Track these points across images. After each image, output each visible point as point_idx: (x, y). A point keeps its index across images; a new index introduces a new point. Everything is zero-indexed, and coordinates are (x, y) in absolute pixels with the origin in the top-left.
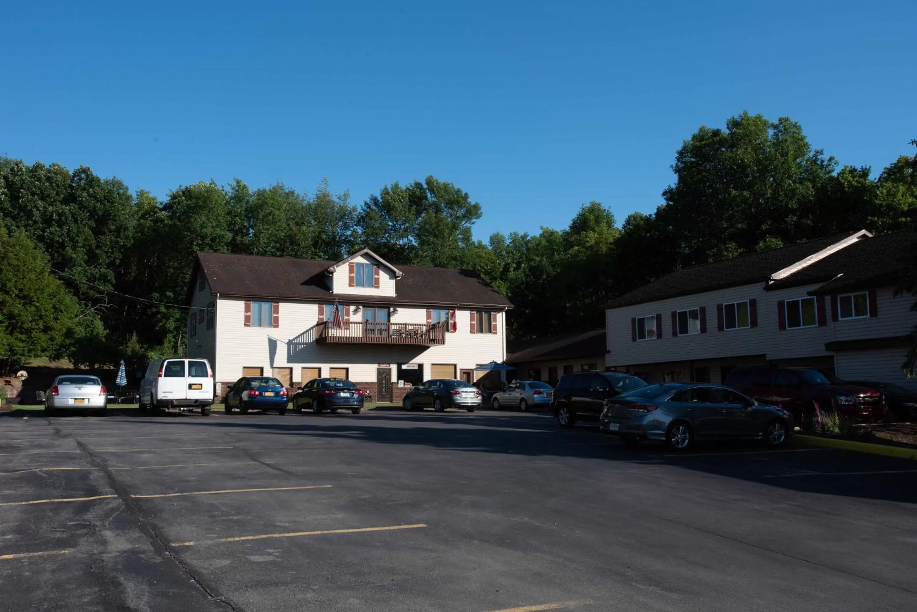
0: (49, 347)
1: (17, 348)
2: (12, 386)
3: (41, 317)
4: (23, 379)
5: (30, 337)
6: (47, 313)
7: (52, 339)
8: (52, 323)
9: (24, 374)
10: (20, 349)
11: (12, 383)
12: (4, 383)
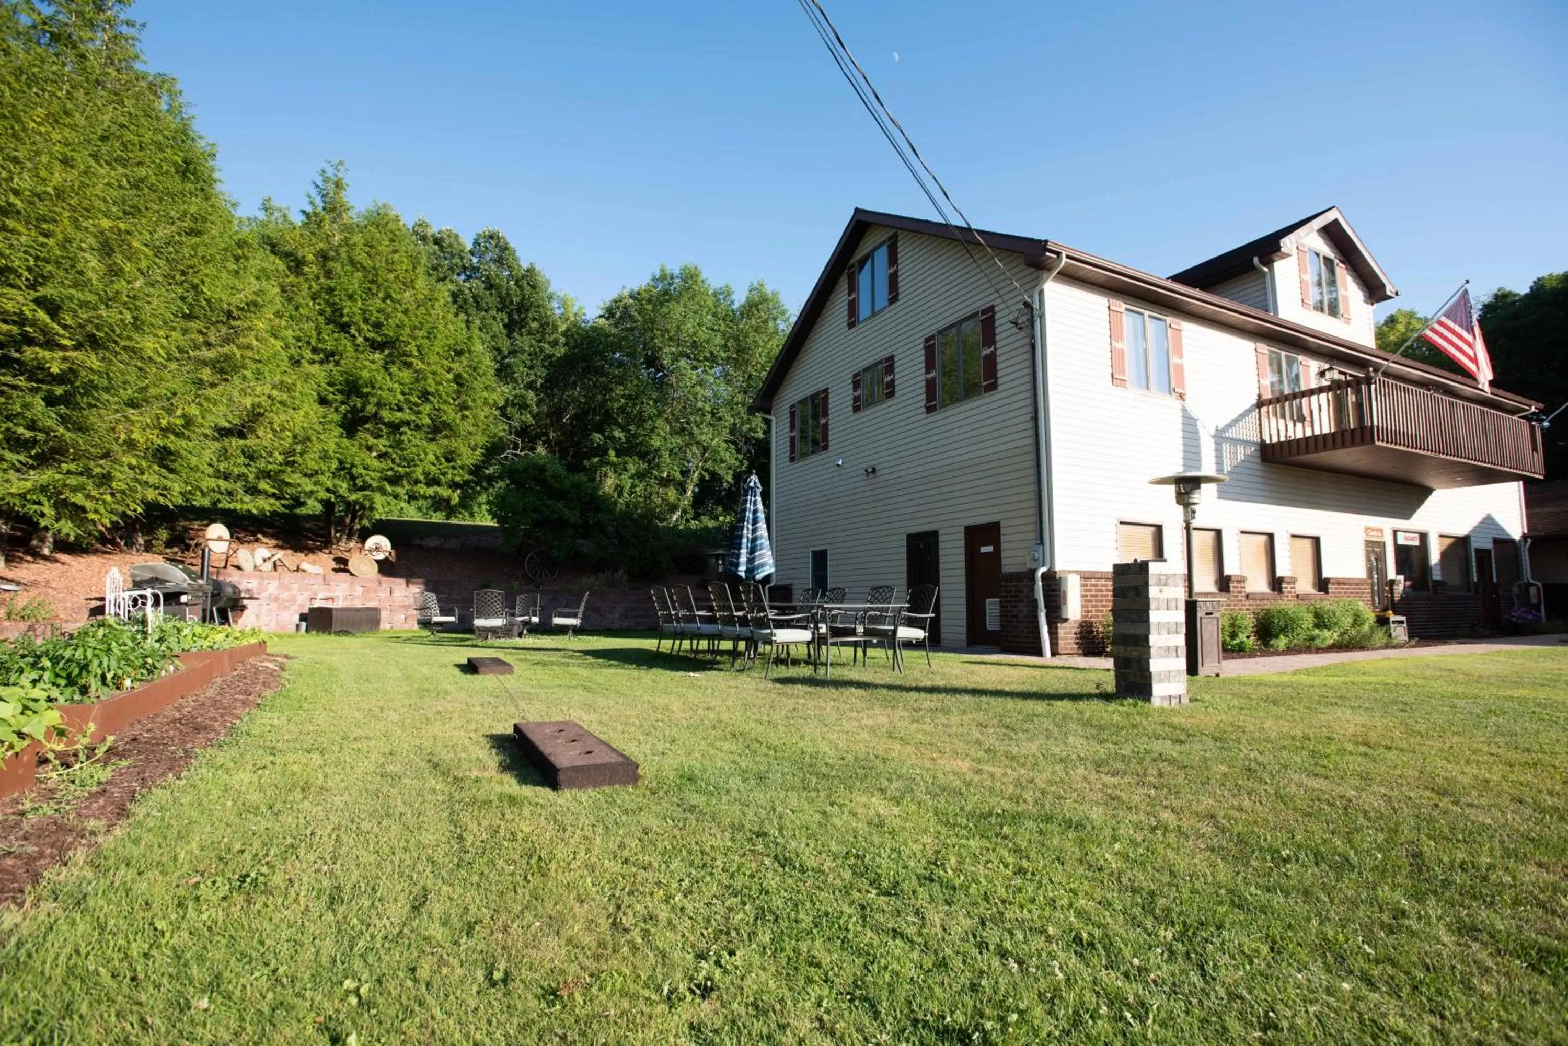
0: (444, 474)
1: (363, 472)
2: (352, 574)
3: (425, 395)
4: (381, 556)
5: (398, 444)
6: (441, 388)
7: (450, 457)
8: (451, 414)
9: (382, 544)
10: (372, 474)
11: (350, 567)
12: (333, 565)
